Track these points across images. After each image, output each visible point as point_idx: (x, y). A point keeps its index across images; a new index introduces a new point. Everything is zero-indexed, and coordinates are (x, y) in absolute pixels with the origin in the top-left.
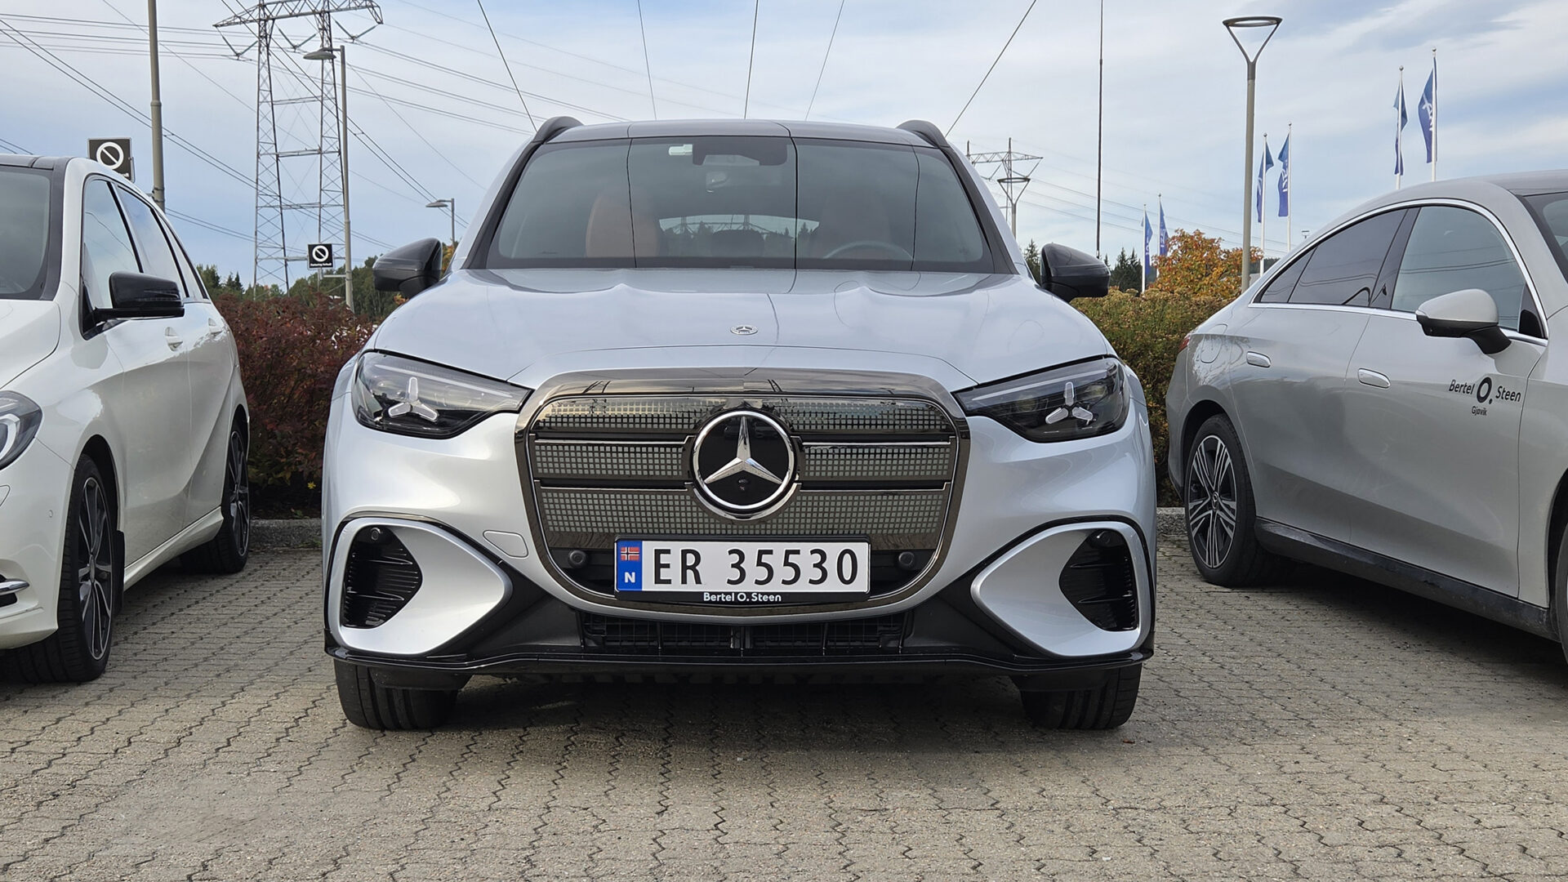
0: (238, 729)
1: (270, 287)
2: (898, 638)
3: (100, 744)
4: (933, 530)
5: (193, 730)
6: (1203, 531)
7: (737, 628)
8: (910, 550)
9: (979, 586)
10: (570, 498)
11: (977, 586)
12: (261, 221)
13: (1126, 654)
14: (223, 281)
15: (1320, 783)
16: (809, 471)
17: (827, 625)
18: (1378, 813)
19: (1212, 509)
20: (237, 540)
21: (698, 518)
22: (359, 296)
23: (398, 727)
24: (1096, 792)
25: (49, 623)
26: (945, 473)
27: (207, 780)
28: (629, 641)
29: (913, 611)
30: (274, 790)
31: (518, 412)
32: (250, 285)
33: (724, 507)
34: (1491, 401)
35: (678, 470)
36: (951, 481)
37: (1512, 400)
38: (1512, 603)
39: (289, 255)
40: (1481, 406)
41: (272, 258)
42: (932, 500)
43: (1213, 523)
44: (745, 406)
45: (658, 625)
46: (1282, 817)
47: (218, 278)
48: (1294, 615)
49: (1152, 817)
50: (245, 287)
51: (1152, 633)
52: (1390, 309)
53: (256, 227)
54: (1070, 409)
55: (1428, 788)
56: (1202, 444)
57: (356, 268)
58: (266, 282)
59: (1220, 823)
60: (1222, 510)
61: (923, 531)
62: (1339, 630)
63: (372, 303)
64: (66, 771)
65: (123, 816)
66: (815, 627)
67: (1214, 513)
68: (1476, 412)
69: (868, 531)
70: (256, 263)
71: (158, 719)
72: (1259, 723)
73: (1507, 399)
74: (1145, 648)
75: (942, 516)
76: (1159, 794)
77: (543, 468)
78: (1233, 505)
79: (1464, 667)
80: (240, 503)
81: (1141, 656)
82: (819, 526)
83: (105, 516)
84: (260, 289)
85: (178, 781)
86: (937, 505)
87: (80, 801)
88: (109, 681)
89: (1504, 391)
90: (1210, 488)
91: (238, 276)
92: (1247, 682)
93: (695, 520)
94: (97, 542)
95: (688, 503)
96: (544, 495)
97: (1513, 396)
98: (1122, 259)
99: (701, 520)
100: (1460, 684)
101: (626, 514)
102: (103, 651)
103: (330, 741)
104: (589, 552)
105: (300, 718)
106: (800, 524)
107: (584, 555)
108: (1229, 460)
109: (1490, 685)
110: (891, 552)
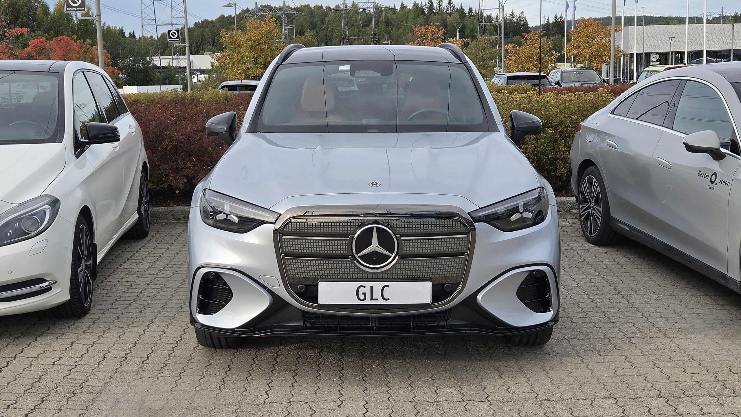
0: (152, 348)
1: (149, 37)
2: (444, 320)
3: (91, 359)
4: (460, 274)
5: (132, 349)
6: (587, 218)
7: (373, 318)
8: (449, 283)
9: (480, 297)
10: (298, 262)
11: (479, 297)
12: (144, 6)
13: (547, 323)
14: (127, 35)
15: (633, 383)
16: (404, 250)
17: (412, 317)
18: (657, 403)
19: (590, 209)
20: (145, 224)
21: (355, 271)
22: (191, 41)
23: (221, 347)
24: (532, 389)
25: (67, 297)
26: (465, 249)
27: (139, 383)
28: (325, 322)
29: (451, 309)
30: (169, 390)
31: (274, 223)
32: (140, 36)
33: (367, 267)
34: (716, 184)
35: (346, 251)
36: (468, 252)
37: (726, 185)
38: (724, 276)
39: (158, 23)
40: (712, 185)
41: (150, 24)
42: (459, 261)
43: (591, 215)
44: (376, 222)
45: (338, 317)
46: (615, 406)
47: (124, 33)
48: (628, 265)
49: (557, 406)
50: (137, 37)
51: (558, 312)
52: (672, 129)
53: (142, 10)
54: (521, 213)
55: (680, 386)
56: (586, 178)
57: (189, 27)
58: (148, 35)
59: (587, 410)
60: (595, 210)
61: (455, 275)
62: (648, 274)
63: (197, 44)
64: (78, 377)
65: (105, 407)
66: (408, 317)
67: (592, 211)
68: (710, 188)
69: (431, 276)
70: (143, 27)
71: (116, 342)
72: (607, 341)
73: (723, 184)
74: (555, 320)
75: (463, 270)
76: (560, 390)
77: (286, 249)
78: (600, 209)
79: (704, 300)
80: (145, 205)
81: (553, 323)
82: (409, 274)
83: (88, 238)
84: (144, 38)
85: (127, 383)
86: (461, 263)
87: (86, 397)
88: (93, 316)
89: (722, 180)
90: (590, 199)
91: (134, 32)
92: (603, 312)
93: (353, 272)
94: (85, 253)
95: (351, 265)
96: (286, 261)
97: (726, 183)
98: (556, 18)
99: (356, 272)
100: (701, 311)
101: (323, 269)
102: (89, 301)
103: (192, 355)
104: (306, 286)
105: (178, 341)
106: (400, 273)
107: (304, 286)
108: (598, 188)
109: (714, 311)
110: (441, 284)
